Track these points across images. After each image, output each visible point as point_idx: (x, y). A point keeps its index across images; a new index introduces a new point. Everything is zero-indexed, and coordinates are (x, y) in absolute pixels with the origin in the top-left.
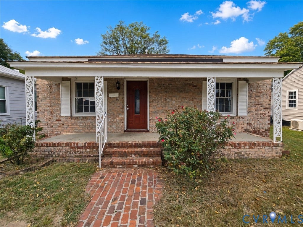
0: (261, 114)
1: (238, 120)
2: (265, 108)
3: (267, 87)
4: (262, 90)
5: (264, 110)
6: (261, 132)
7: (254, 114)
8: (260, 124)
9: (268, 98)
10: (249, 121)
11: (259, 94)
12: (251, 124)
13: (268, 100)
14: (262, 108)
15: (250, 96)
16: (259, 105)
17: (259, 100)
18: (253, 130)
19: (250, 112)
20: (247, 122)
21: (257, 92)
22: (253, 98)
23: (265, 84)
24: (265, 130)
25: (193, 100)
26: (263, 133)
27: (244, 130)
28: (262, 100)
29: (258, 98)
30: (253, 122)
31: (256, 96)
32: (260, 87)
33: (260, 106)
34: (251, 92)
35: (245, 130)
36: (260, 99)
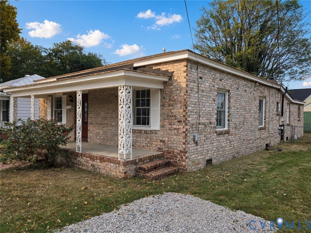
0: (175, 129)
1: (152, 134)
2: (179, 122)
3: (181, 92)
4: (175, 97)
5: (178, 124)
6: (176, 153)
7: (168, 129)
8: (174, 142)
9: (182, 107)
10: (163, 138)
11: (172, 102)
12: (164, 141)
13: (182, 111)
14: (176, 121)
15: (163, 106)
16: (172, 116)
17: (172, 111)
18: (167, 149)
19: (163, 126)
20: (161, 138)
21: (170, 100)
22: (166, 108)
23: (179, 89)
24: (181, 151)
25: (115, 111)
26: (178, 156)
27: (157, 149)
28: (175, 111)
29: (171, 108)
30: (167, 139)
31: (169, 106)
32: (173, 93)
33: (173, 118)
34: (164, 101)
35: (159, 148)
36: (174, 109)
